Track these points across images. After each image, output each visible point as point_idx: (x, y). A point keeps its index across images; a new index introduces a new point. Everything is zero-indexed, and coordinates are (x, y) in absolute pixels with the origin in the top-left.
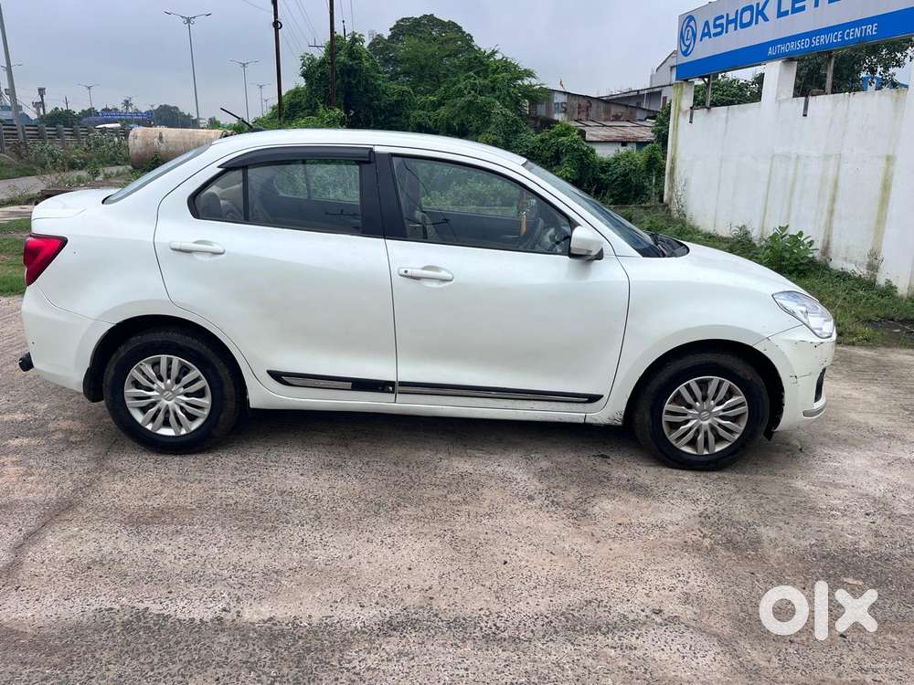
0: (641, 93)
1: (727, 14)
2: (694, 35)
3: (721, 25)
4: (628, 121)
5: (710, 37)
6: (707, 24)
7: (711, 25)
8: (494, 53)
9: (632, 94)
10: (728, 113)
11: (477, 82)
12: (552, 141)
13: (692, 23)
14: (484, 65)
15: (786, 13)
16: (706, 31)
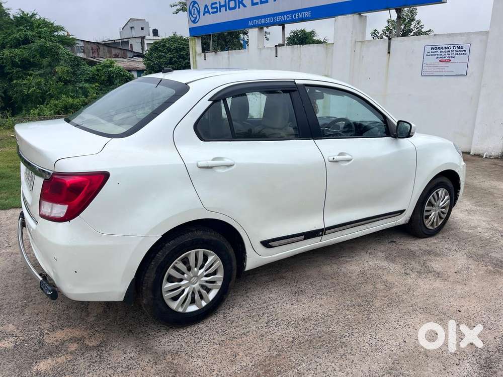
0: (116, 41)
1: (219, 2)
2: (199, 12)
3: (216, 8)
4: (123, 58)
5: (210, 14)
6: (206, 6)
7: (209, 7)
8: (33, 15)
9: (110, 42)
10: (228, 54)
11: (28, 33)
12: (104, 70)
13: (196, 5)
14: (29, 22)
15: (257, 4)
16: (206, 10)
